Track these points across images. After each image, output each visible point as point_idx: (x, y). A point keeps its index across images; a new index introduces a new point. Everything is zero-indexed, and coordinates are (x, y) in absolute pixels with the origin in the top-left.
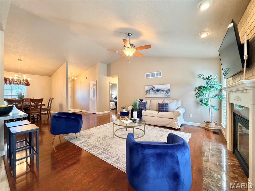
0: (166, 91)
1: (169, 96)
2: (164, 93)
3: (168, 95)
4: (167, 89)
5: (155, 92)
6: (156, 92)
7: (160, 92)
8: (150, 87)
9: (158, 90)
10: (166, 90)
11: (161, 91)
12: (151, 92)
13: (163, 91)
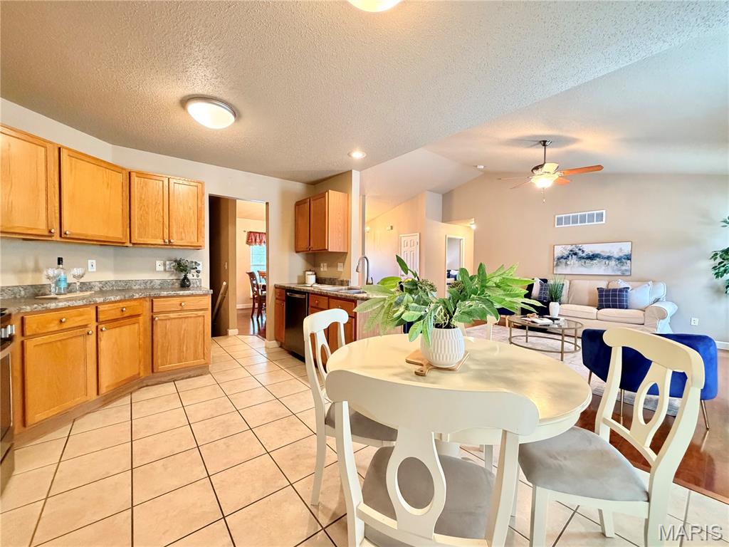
0: (618, 259)
1: (626, 270)
2: (613, 263)
3: (624, 268)
4: (621, 254)
5: (583, 261)
6: (588, 261)
7: (599, 262)
8: (570, 248)
9: (592, 257)
10: (617, 256)
11: (604, 258)
12: (573, 261)
13: (609, 258)
